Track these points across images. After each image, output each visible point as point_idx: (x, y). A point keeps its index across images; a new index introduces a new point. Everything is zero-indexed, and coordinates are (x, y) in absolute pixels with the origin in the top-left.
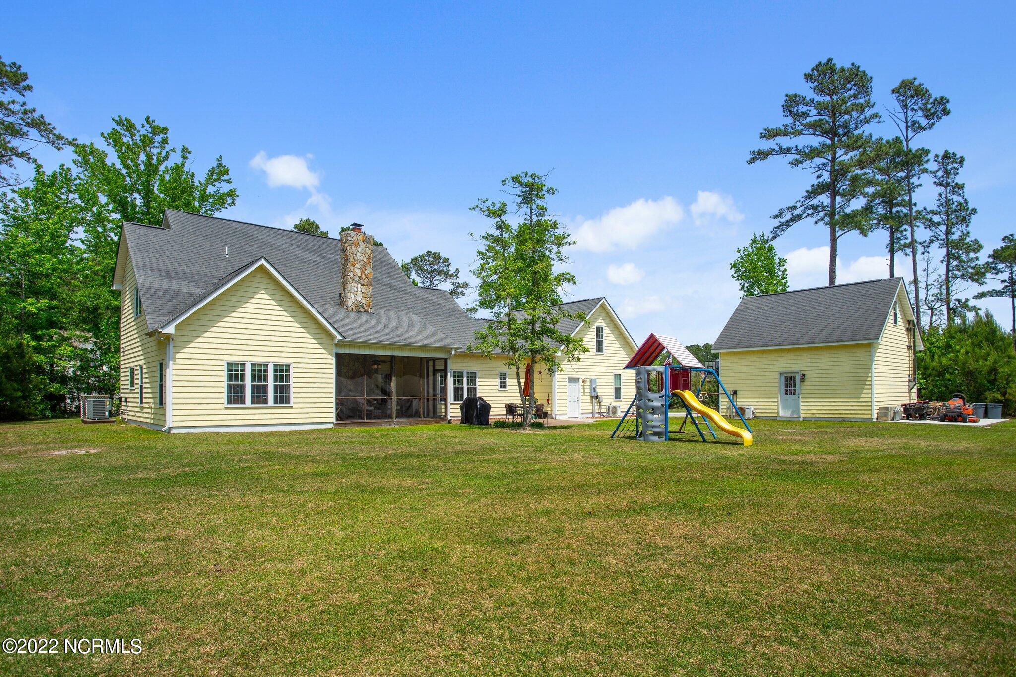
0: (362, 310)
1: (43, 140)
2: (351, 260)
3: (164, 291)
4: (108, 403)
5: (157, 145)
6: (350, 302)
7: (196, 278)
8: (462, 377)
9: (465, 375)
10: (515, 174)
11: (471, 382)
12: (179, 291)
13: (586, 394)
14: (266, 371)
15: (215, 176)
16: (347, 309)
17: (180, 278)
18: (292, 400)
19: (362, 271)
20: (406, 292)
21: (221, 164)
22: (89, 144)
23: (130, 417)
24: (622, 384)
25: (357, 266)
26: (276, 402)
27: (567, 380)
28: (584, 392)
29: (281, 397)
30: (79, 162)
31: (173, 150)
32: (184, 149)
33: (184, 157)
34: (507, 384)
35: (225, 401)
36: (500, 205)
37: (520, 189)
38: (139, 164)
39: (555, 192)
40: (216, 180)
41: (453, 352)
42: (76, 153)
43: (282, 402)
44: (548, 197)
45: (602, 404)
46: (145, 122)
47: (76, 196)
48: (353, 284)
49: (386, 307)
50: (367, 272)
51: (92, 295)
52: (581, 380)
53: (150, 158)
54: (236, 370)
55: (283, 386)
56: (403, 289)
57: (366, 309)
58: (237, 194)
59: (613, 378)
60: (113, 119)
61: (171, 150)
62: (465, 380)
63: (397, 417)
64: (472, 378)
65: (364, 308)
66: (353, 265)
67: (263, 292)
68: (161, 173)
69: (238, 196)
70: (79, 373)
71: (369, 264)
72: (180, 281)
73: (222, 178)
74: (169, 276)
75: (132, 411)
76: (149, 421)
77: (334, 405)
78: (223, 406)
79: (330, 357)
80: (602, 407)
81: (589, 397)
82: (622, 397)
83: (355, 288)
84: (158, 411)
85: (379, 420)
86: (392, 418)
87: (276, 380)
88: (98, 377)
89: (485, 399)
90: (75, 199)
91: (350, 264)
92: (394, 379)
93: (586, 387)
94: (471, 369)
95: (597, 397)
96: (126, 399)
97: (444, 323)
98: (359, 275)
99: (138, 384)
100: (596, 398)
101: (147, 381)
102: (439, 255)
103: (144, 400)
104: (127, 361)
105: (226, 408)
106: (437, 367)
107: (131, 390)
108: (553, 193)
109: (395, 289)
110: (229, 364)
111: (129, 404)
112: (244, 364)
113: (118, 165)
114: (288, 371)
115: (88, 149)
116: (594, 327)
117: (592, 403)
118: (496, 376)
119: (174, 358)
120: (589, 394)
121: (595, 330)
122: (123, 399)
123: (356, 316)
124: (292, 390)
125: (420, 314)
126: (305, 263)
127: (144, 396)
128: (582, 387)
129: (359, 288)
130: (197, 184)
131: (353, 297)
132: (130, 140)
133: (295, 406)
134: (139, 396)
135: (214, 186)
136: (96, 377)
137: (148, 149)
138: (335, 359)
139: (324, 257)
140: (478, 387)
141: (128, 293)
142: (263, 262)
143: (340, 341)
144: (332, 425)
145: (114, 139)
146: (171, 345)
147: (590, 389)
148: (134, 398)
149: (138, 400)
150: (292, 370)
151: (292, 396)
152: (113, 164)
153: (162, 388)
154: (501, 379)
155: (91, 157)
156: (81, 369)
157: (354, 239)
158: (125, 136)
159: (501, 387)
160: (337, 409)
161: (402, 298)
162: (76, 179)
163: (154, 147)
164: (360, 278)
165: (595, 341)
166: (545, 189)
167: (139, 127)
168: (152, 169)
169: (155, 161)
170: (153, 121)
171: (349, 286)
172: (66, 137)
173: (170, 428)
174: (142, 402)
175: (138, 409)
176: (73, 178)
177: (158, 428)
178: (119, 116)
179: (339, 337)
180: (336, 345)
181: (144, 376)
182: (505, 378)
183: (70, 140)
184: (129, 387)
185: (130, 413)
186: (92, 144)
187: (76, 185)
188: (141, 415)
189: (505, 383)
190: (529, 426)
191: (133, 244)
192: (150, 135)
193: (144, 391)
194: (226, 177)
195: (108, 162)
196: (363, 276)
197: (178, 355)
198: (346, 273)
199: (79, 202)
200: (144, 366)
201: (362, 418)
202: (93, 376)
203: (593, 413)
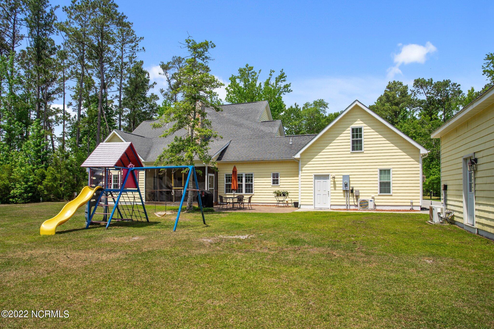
8: (242, 177)
9: (244, 176)
13: (338, 188)
24: (392, 179)
27: (313, 177)
28: (335, 187)
34: (280, 181)
45: (360, 197)
52: (331, 177)
59: (378, 173)
62: (244, 179)
63: (175, 201)
64: (249, 178)
81: (341, 192)
82: (392, 191)
85: (166, 202)
86: (172, 201)
93: (337, 183)
94: (249, 172)
95: (352, 191)
100: (350, 192)
116: (350, 129)
117: (345, 196)
118: (270, 176)
120: (341, 189)
121: (350, 132)
128: (332, 183)
140: (254, 184)
147: (343, 184)
154: (273, 177)
159: (273, 184)
165: (351, 141)
182: (277, 177)
189: (277, 180)
203: (346, 205)
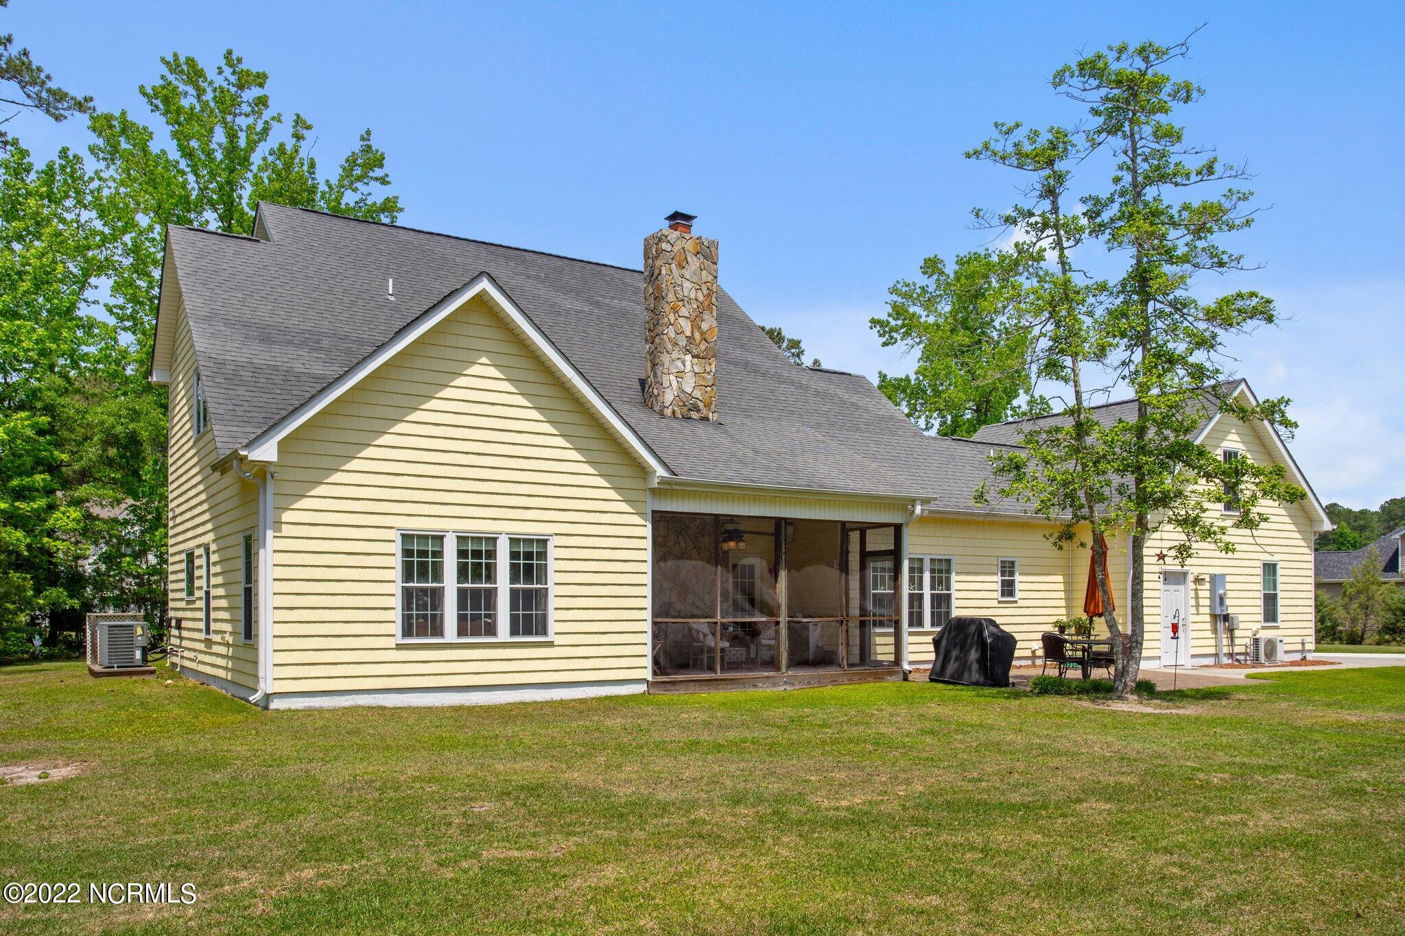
0: (694, 415)
1: (29, 102)
2: (671, 297)
3: (256, 369)
4: (139, 631)
5: (246, 108)
6: (669, 397)
7: (325, 342)
8: (923, 570)
9: (927, 565)
10: (1089, 55)
11: (940, 583)
12: (289, 371)
13: (1202, 610)
14: (491, 554)
15: (358, 171)
16: (661, 414)
17: (291, 342)
18: (553, 627)
19: (695, 326)
20: (781, 380)
21: (369, 147)
22: (117, 114)
23: (187, 663)
24: (1280, 587)
25: (684, 311)
26: (514, 632)
27: (1161, 577)
28: (1197, 606)
29: (528, 618)
30: (100, 149)
31: (278, 119)
32: (299, 121)
33: (298, 137)
34: (1018, 586)
35: (397, 628)
36: (1050, 137)
37: (1103, 91)
38: (213, 150)
39: (1195, 95)
40: (359, 179)
41: (918, 509)
42: (94, 131)
43: (528, 632)
44: (1177, 107)
45: (1237, 633)
46: (222, 63)
47: (94, 214)
48: (675, 355)
49: (744, 410)
50: (705, 326)
51: (124, 412)
52: (1191, 578)
53: (232, 136)
54: (423, 553)
55: (530, 591)
56: (772, 371)
57: (705, 412)
58: (399, 205)
59: (1260, 571)
60: (163, 60)
61: (273, 118)
62: (927, 577)
63: (789, 667)
64: (942, 571)
65: (698, 411)
66: (675, 310)
67: (484, 360)
68: (254, 168)
69: (401, 210)
70: (103, 567)
71: (709, 307)
72: (290, 350)
73: (371, 174)
74: (265, 337)
75: (190, 649)
76: (222, 673)
77: (648, 638)
78: (391, 642)
79: (637, 520)
80: (1237, 641)
81: (1208, 618)
82: (1280, 617)
83: (679, 364)
84: (242, 653)
85: (751, 674)
86: (778, 669)
87: (514, 578)
88: (139, 576)
89: (998, 620)
90: (90, 220)
91: (667, 309)
92: (783, 574)
93: (1201, 594)
94: (940, 552)
95: (1226, 618)
96: (179, 621)
97: (873, 447)
98: (688, 333)
99: (200, 588)
100: (1223, 620)
101: (220, 580)
102: (779, 333)
103: (213, 626)
104: (180, 538)
105: (399, 647)
106: (870, 547)
107: (189, 602)
108: (1187, 99)
109: (755, 371)
110: (407, 538)
111: (185, 634)
112: (439, 539)
113: (174, 154)
114: (543, 555)
115: (115, 123)
116: (1221, 451)
117: (1215, 631)
118: (994, 569)
119: (278, 524)
120: (1207, 610)
121: (1221, 459)
122: (173, 623)
123: (687, 428)
124: (553, 602)
125: (818, 426)
126: (559, 314)
127: (213, 615)
128: (1192, 594)
129: (688, 364)
130: (323, 187)
131: (674, 384)
132: (195, 101)
133: (558, 640)
134: (202, 615)
135: (356, 190)
136: (135, 577)
137: (229, 118)
138: (649, 526)
139: (597, 304)
140: (955, 595)
141: (181, 385)
142: (485, 284)
143: (663, 481)
144: (642, 688)
145: (164, 99)
146: (270, 489)
147: (1212, 598)
148: (193, 618)
149: (202, 625)
150: (552, 553)
151: (552, 615)
152: (164, 152)
153: (249, 596)
154: (1003, 573)
155: (122, 139)
156: (107, 558)
157: (677, 248)
158: (186, 93)
159: (1003, 595)
160: (654, 648)
161: (772, 391)
162: (91, 179)
163: (240, 114)
164: (690, 339)
166: (1168, 88)
167: (211, 74)
168: (237, 158)
169: (242, 142)
170: (239, 60)
171: (665, 358)
172: (72, 93)
173: (268, 697)
174: (208, 632)
175: (201, 646)
176: (86, 178)
177: (242, 693)
178: (175, 55)
179: (661, 472)
180: (654, 492)
181: (213, 570)
182: (1012, 574)
183: (80, 98)
184: (183, 595)
185: (186, 654)
186: (124, 113)
187: (92, 192)
188: (207, 659)
189: (1011, 583)
190: (1132, 692)
191: (189, 270)
192: (233, 90)
193: (214, 604)
194: (378, 172)
195: (154, 147)
196: (697, 335)
197: (287, 516)
198: (660, 328)
199: (98, 225)
200: (213, 547)
201: (711, 668)
202: (129, 574)
203: (1216, 655)
